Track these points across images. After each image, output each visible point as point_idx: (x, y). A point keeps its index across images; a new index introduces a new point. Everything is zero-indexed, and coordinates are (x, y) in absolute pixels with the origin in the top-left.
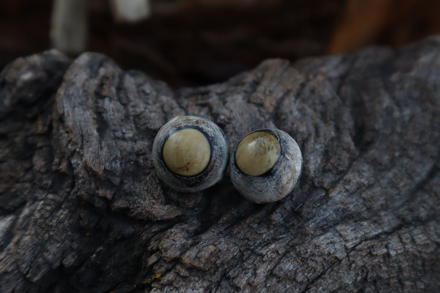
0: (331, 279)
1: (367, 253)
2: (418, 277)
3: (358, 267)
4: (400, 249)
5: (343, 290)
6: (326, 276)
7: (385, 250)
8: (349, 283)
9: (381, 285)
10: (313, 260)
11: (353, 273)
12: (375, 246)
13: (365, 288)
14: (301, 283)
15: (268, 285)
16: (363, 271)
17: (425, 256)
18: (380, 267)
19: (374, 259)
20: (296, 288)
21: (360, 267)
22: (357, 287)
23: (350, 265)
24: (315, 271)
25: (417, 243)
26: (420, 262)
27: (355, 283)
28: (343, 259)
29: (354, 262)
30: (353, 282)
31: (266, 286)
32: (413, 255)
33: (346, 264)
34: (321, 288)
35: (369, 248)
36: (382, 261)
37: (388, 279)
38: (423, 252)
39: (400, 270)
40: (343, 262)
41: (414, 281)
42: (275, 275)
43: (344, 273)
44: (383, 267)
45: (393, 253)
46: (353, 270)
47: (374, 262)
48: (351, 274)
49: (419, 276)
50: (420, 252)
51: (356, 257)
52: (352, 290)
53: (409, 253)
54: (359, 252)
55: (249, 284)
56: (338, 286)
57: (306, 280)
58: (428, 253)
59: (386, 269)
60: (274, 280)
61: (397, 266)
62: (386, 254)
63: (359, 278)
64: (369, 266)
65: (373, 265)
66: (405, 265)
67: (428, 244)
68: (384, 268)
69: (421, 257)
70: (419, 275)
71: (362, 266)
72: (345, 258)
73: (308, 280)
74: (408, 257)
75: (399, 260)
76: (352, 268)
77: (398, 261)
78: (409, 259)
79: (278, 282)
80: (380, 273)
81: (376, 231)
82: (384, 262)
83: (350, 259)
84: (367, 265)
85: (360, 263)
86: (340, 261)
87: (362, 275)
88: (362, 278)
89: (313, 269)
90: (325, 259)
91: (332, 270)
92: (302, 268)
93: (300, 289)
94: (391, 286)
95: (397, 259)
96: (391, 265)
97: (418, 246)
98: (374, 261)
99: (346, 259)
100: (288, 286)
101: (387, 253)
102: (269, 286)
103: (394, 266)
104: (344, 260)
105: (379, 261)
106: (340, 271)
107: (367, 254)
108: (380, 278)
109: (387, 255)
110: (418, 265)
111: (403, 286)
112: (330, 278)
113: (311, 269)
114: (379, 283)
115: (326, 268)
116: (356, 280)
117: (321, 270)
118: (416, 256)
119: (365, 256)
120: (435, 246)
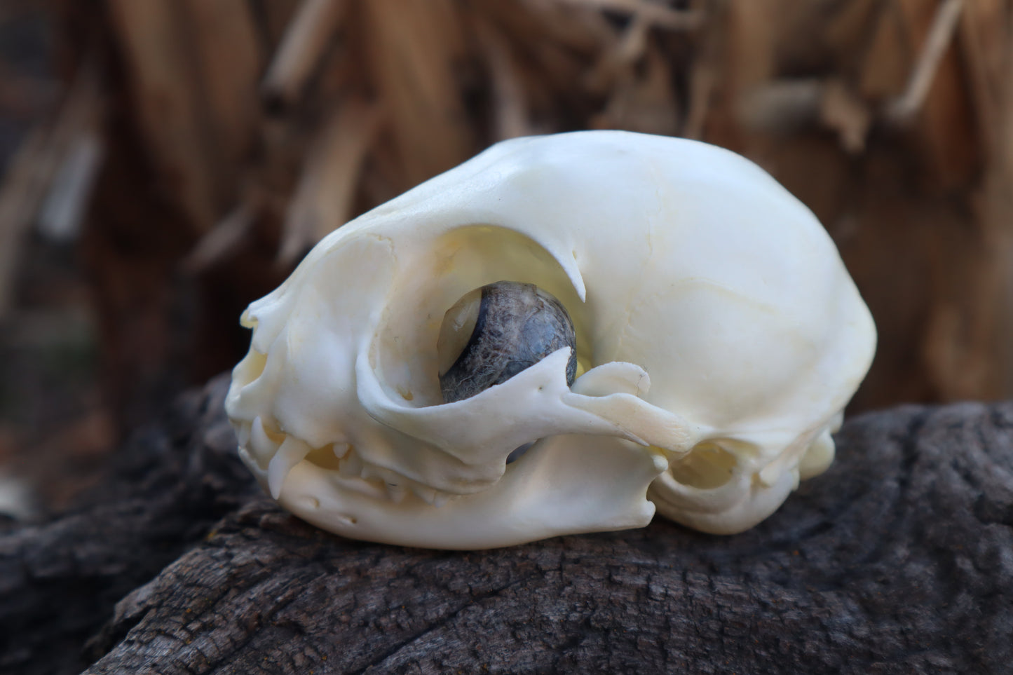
0: (516, 601)
1: (602, 577)
2: (705, 653)
3: (577, 595)
4: (677, 590)
5: (536, 627)
6: (509, 593)
7: (641, 581)
8: (551, 618)
9: (617, 640)
10: (491, 562)
11: (564, 605)
12: (622, 568)
13: (584, 638)
14: (456, 594)
15: (392, 584)
16: (586, 606)
17: (729, 617)
18: (624, 608)
19: (617, 591)
20: (445, 601)
21: (582, 596)
22: (567, 632)
23: (562, 588)
24: (489, 580)
25: (716, 590)
26: (714, 625)
27: (564, 624)
28: (550, 570)
29: (570, 584)
30: (560, 620)
31: (388, 586)
32: (704, 608)
33: (554, 583)
34: (492, 612)
35: (609, 567)
36: (631, 599)
37: (637, 634)
38: (724, 607)
39: (667, 626)
40: (548, 578)
41: (696, 656)
42: (414, 576)
43: (545, 597)
44: (628, 608)
45: (657, 589)
46: (566, 598)
47: (614, 596)
48: (559, 603)
49: (707, 651)
50: (719, 607)
51: (577, 577)
52: (555, 634)
53: (693, 601)
54: (584, 569)
55: (358, 572)
56: (526, 616)
57: (467, 590)
58: (735, 613)
59: (636, 614)
60: (409, 582)
61: (660, 615)
62: (642, 589)
63: (575, 616)
64: (599, 598)
65: (610, 602)
66: (681, 620)
67: (740, 598)
68: (632, 611)
69: (718, 615)
70: (708, 648)
71: (587, 597)
72: (553, 570)
73: (471, 591)
74: (689, 607)
75: (669, 607)
76: (563, 593)
77: (666, 608)
78: (692, 612)
79: (415, 586)
80: (619, 616)
81: (639, 558)
82: (637, 603)
83: (564, 574)
84: (597, 595)
85: (585, 591)
86: (542, 573)
87: (581, 612)
88: (581, 617)
89: (487, 577)
90: (514, 565)
91: (522, 586)
92: (467, 571)
93: (451, 605)
94: (639, 648)
95: (665, 603)
96: (647, 610)
97: (717, 595)
98: (614, 594)
99: (554, 574)
100: (430, 595)
101: (644, 587)
102: (394, 587)
103: (654, 613)
104: (551, 573)
105: (625, 599)
106: (537, 591)
107: (603, 580)
108: (620, 628)
109: (647, 591)
110: (708, 628)
111: (665, 655)
112: (513, 598)
113: (483, 576)
114: (615, 634)
115: (511, 580)
116: (567, 616)
117: (502, 584)
118: (709, 612)
119: (599, 581)
120: (756, 606)
